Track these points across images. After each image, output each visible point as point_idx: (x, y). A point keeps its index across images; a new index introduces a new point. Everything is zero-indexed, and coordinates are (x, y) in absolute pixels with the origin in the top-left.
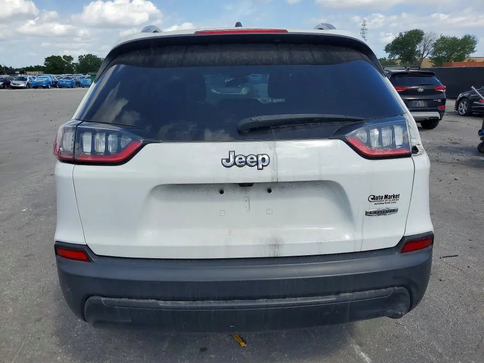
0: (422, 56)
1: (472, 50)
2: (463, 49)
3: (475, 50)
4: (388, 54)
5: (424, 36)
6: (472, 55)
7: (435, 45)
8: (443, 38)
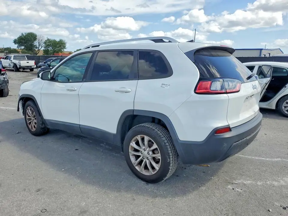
0: (39, 48)
1: (64, 47)
2: (60, 46)
3: (66, 47)
4: (16, 45)
5: (37, 37)
6: (65, 50)
7: (45, 43)
8: (48, 40)
